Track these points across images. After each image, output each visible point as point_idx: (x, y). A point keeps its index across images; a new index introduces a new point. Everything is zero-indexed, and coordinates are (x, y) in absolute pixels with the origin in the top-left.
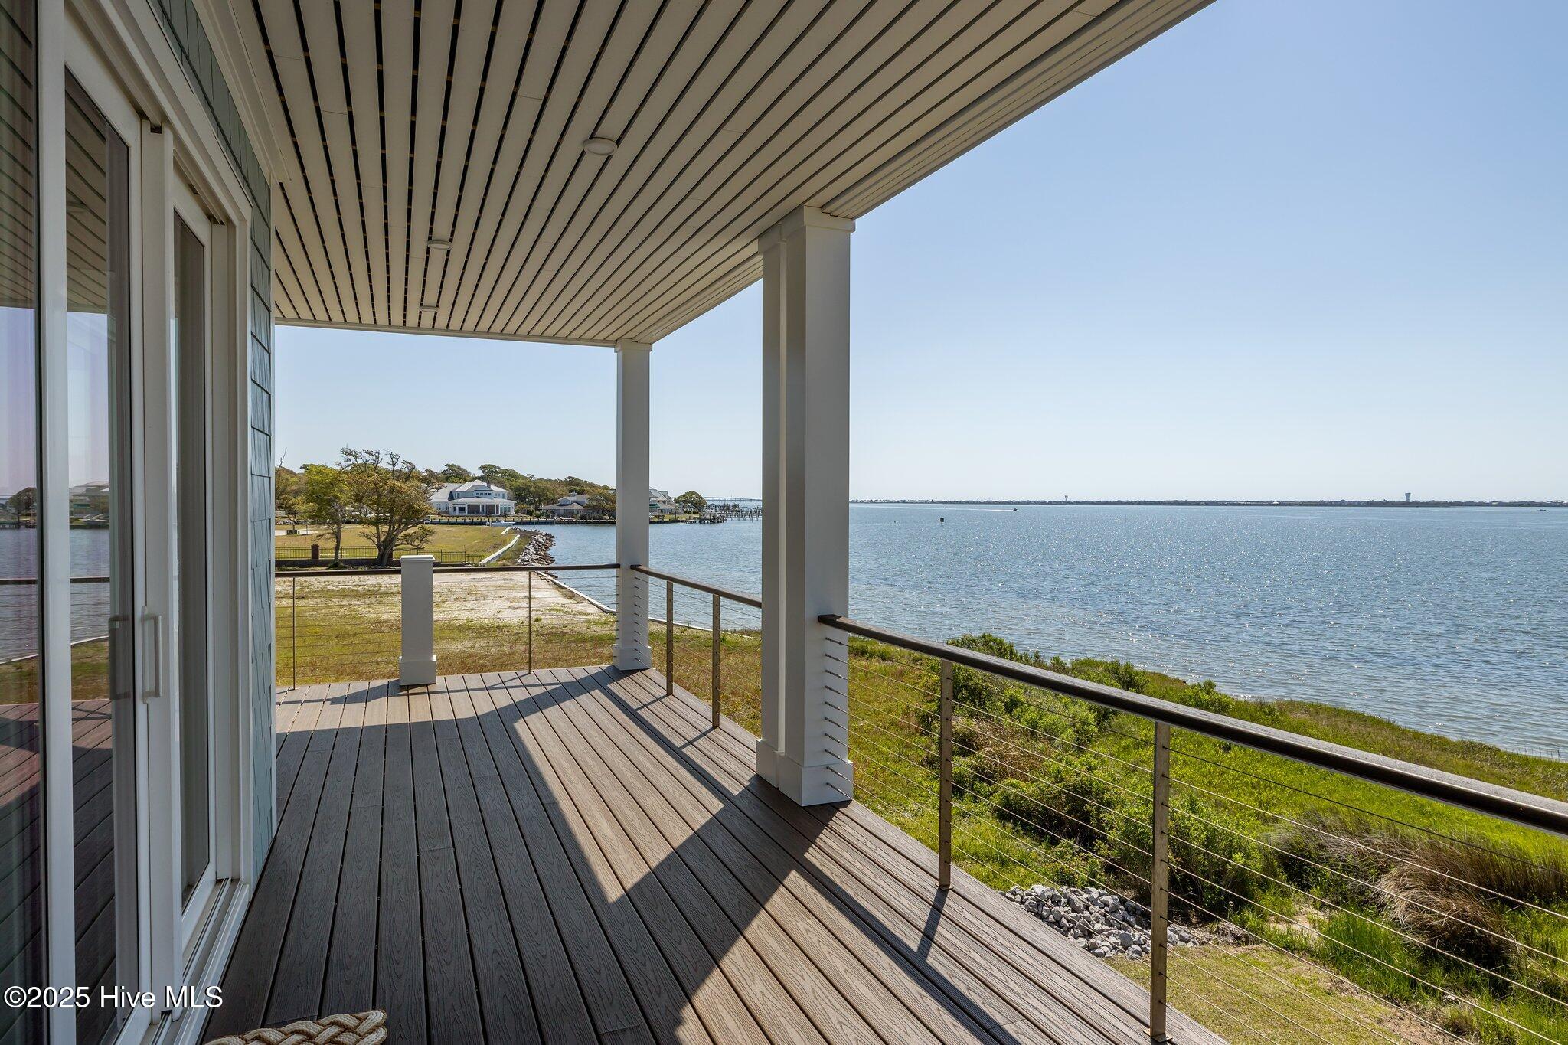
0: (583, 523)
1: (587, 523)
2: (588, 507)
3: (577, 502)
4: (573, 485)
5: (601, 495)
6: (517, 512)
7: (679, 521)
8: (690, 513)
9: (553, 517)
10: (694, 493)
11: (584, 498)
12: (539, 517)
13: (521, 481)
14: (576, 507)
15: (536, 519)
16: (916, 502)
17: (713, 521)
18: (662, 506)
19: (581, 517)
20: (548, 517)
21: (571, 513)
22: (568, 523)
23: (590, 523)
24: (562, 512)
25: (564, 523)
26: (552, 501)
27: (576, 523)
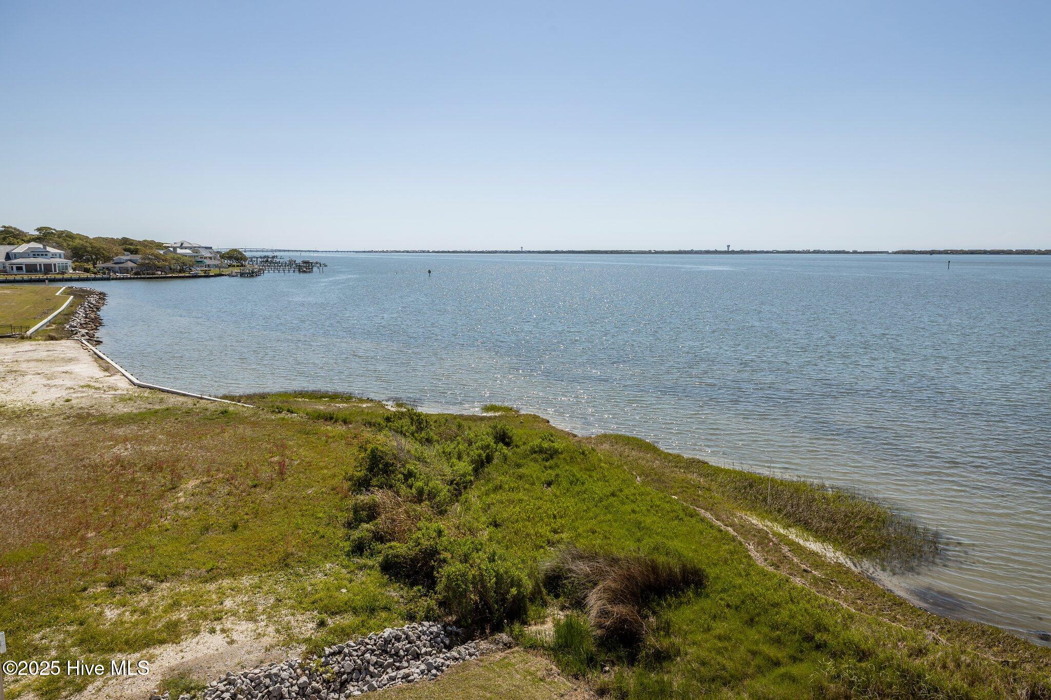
0: (137, 278)
1: (141, 278)
2: (142, 265)
3: (131, 260)
4: (128, 245)
5: (152, 254)
6: (74, 269)
7: (223, 275)
8: (234, 266)
9: (109, 273)
10: (235, 250)
11: (137, 257)
12: (95, 273)
13: (77, 241)
14: (130, 264)
15: (93, 276)
16: (416, 252)
17: (252, 274)
18: (208, 262)
19: (136, 274)
20: (104, 273)
21: (126, 271)
22: (123, 279)
23: (144, 278)
24: (117, 269)
25: (120, 279)
26: (107, 259)
27: (130, 278)
